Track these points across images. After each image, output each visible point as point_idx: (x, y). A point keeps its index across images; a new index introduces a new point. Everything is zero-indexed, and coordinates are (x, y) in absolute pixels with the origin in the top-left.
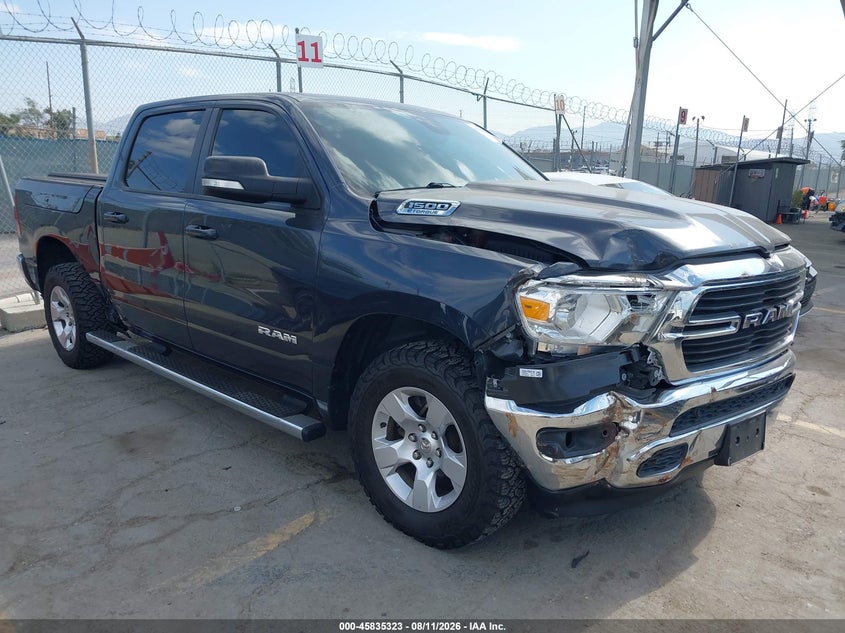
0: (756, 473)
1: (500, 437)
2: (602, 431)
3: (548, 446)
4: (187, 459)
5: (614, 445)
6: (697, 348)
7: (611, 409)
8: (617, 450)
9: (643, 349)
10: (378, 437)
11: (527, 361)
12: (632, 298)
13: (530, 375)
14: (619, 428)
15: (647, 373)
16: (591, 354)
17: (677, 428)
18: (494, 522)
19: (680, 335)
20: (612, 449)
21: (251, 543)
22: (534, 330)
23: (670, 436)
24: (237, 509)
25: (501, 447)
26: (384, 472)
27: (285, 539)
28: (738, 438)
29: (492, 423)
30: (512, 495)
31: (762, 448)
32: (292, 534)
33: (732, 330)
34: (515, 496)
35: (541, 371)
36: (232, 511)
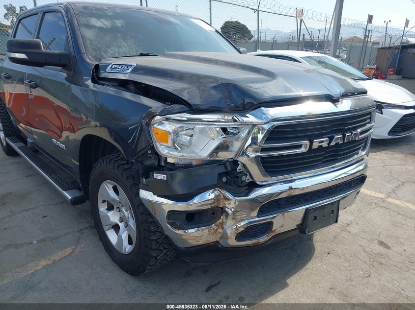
0: (349, 232)
1: (150, 214)
2: (211, 213)
3: (173, 222)
4: (28, 210)
5: (220, 221)
6: (277, 162)
7: (217, 199)
8: (222, 224)
9: (235, 163)
10: (103, 208)
11: (160, 169)
12: (224, 130)
13: (159, 178)
14: (223, 211)
15: (238, 177)
16: (202, 165)
17: (261, 212)
18: (151, 263)
19: (259, 154)
20: (220, 223)
21: (30, 264)
22: (163, 150)
23: (258, 216)
24: (35, 242)
25: (150, 220)
26: (105, 228)
27: (49, 263)
28: (315, 217)
29: (144, 206)
30: (162, 248)
31: (336, 221)
32: (54, 260)
33: (302, 150)
34: (164, 249)
35: (165, 176)
36: (31, 243)
